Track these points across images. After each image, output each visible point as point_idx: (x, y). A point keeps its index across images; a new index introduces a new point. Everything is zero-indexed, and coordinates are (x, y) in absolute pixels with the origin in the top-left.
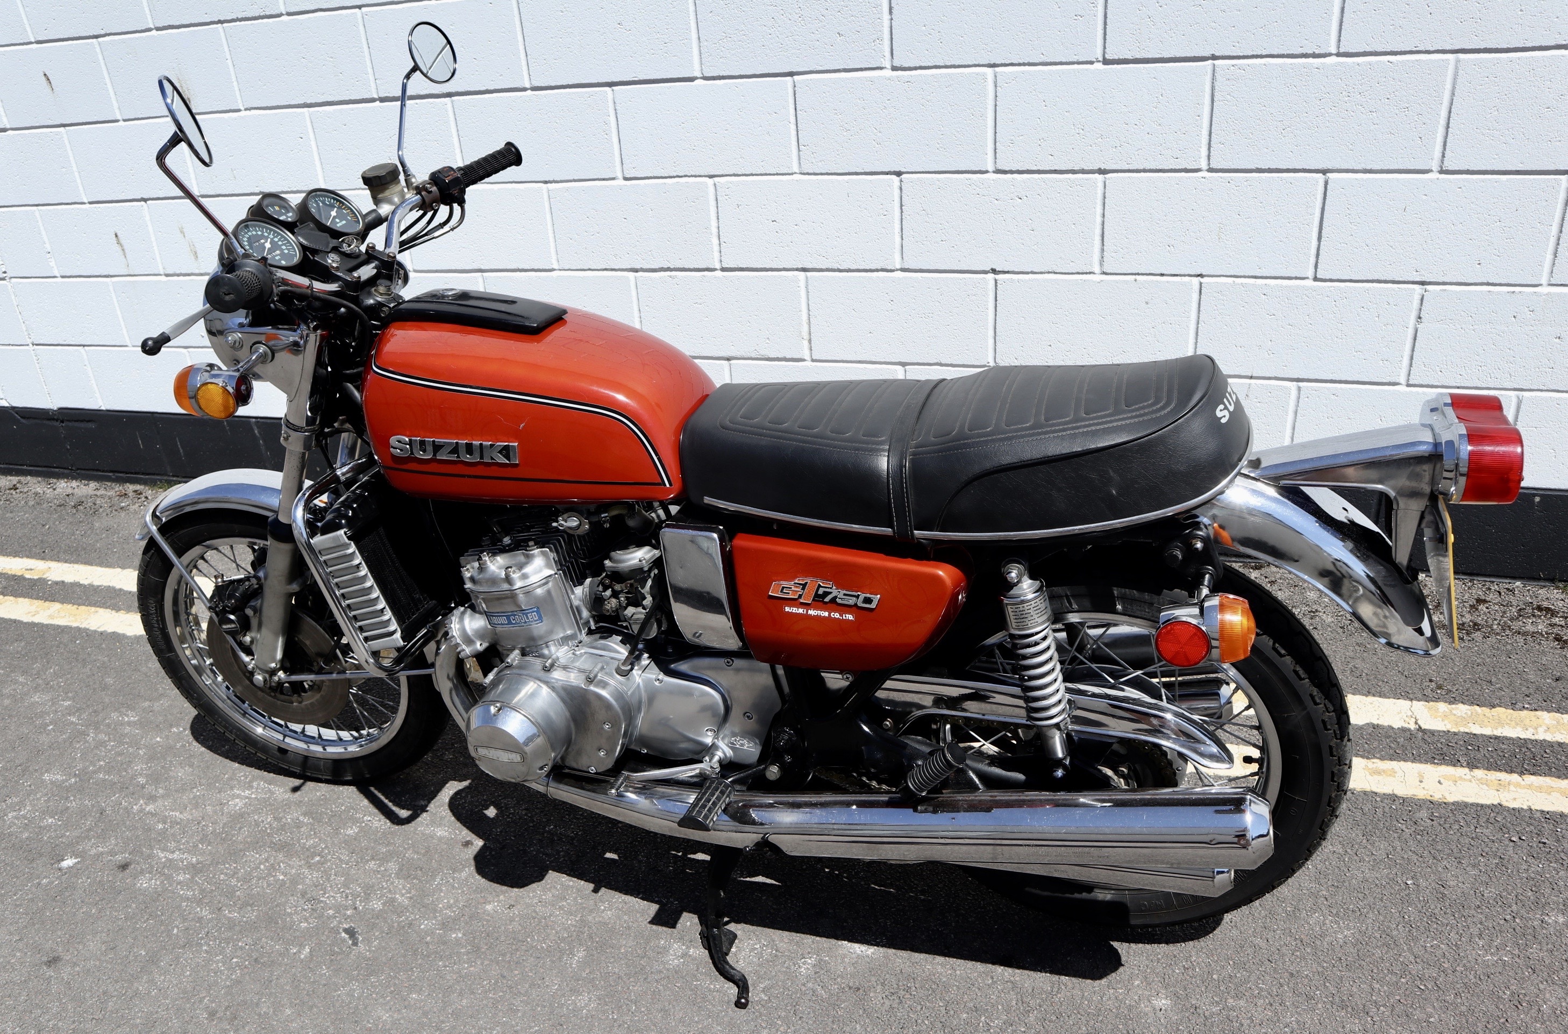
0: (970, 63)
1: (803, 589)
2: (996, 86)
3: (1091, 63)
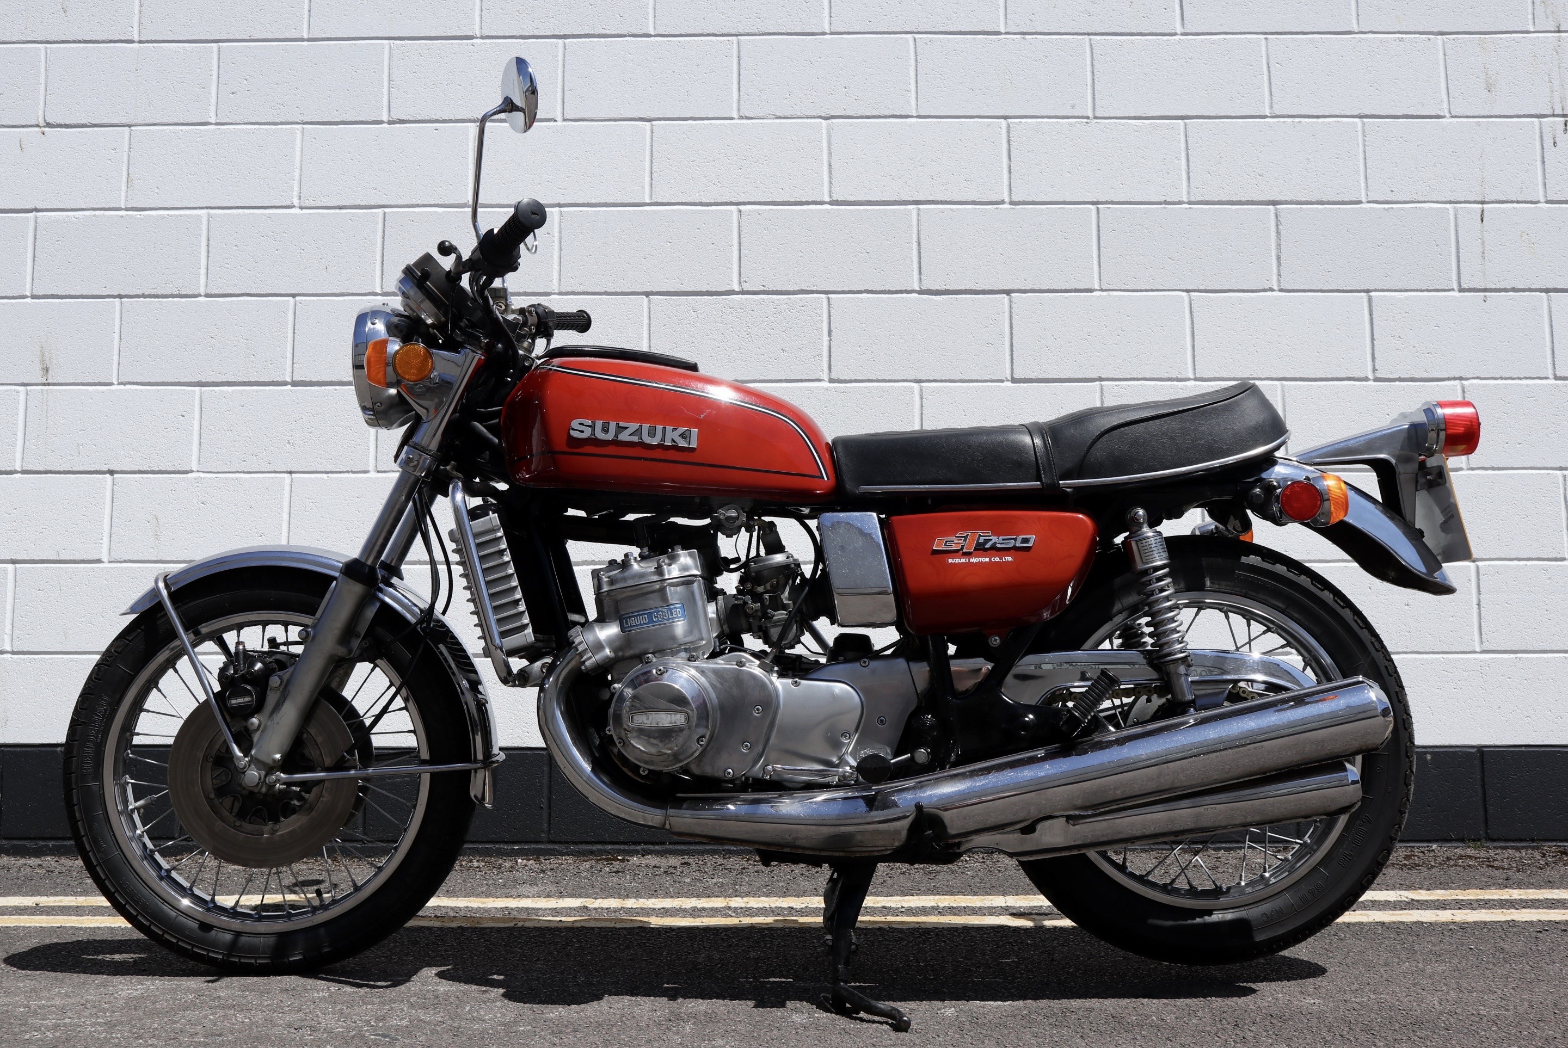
0: (903, 379)
1: (965, 540)
2: (922, 398)
3: (1002, 381)
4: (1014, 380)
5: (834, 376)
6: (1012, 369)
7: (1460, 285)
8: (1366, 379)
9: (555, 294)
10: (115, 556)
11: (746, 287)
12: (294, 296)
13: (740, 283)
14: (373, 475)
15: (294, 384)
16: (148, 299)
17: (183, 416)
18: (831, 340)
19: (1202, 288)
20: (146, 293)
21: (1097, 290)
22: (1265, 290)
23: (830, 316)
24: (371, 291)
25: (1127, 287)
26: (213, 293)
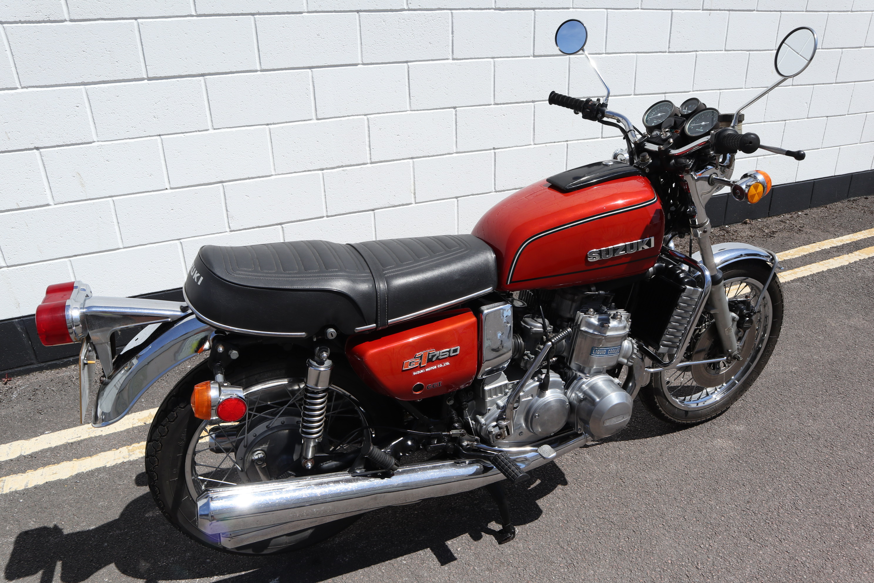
0: (485, 57)
2: (494, 67)
3: (529, 57)
4: (534, 56)
5: (455, 57)
6: (534, 50)
7: (703, 7)
8: (665, 52)
9: (305, 12)
10: (57, 200)
11: (411, 7)
12: (136, 19)
13: (407, 4)
14: (211, 131)
15: (149, 79)
16: (25, 25)
17: (78, 107)
18: (453, 37)
19: (613, 7)
20: (22, 20)
21: (571, 8)
22: (635, 9)
23: (452, 23)
24: (189, 14)
25: (583, 7)
26: (76, 19)
